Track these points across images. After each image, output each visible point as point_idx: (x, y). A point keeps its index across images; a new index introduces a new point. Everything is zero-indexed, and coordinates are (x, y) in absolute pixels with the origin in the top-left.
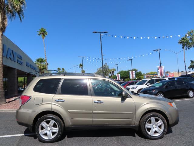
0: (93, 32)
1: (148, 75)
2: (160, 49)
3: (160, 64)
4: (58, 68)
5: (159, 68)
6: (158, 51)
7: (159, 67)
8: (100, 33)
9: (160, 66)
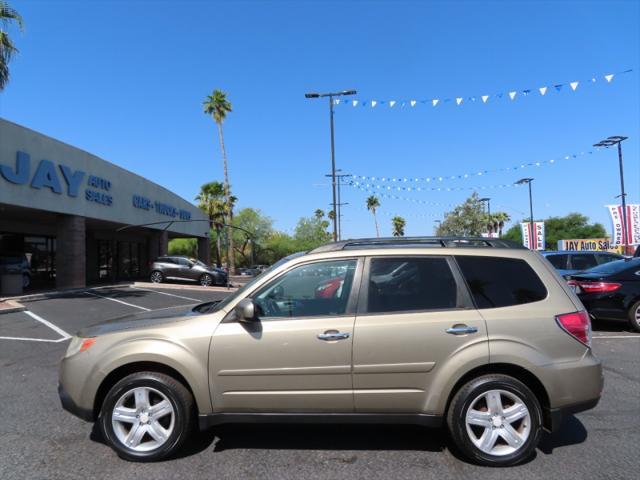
0: (307, 96)
1: (576, 240)
2: (623, 139)
3: (623, 195)
4: (316, 209)
5: (617, 210)
6: (616, 145)
7: (616, 207)
8: (330, 95)
9: (621, 204)
